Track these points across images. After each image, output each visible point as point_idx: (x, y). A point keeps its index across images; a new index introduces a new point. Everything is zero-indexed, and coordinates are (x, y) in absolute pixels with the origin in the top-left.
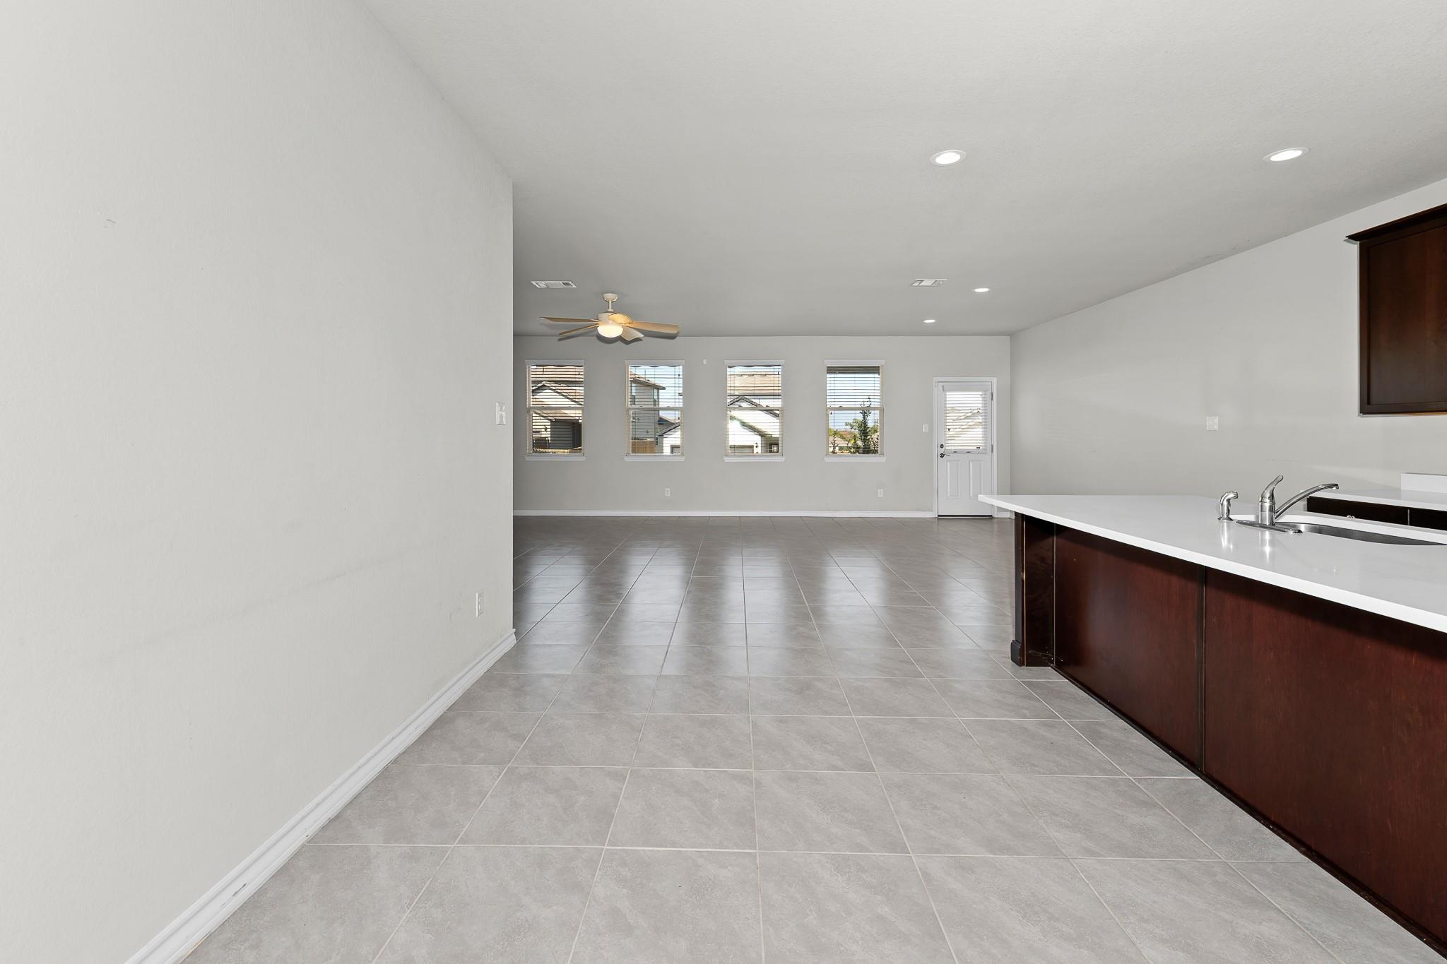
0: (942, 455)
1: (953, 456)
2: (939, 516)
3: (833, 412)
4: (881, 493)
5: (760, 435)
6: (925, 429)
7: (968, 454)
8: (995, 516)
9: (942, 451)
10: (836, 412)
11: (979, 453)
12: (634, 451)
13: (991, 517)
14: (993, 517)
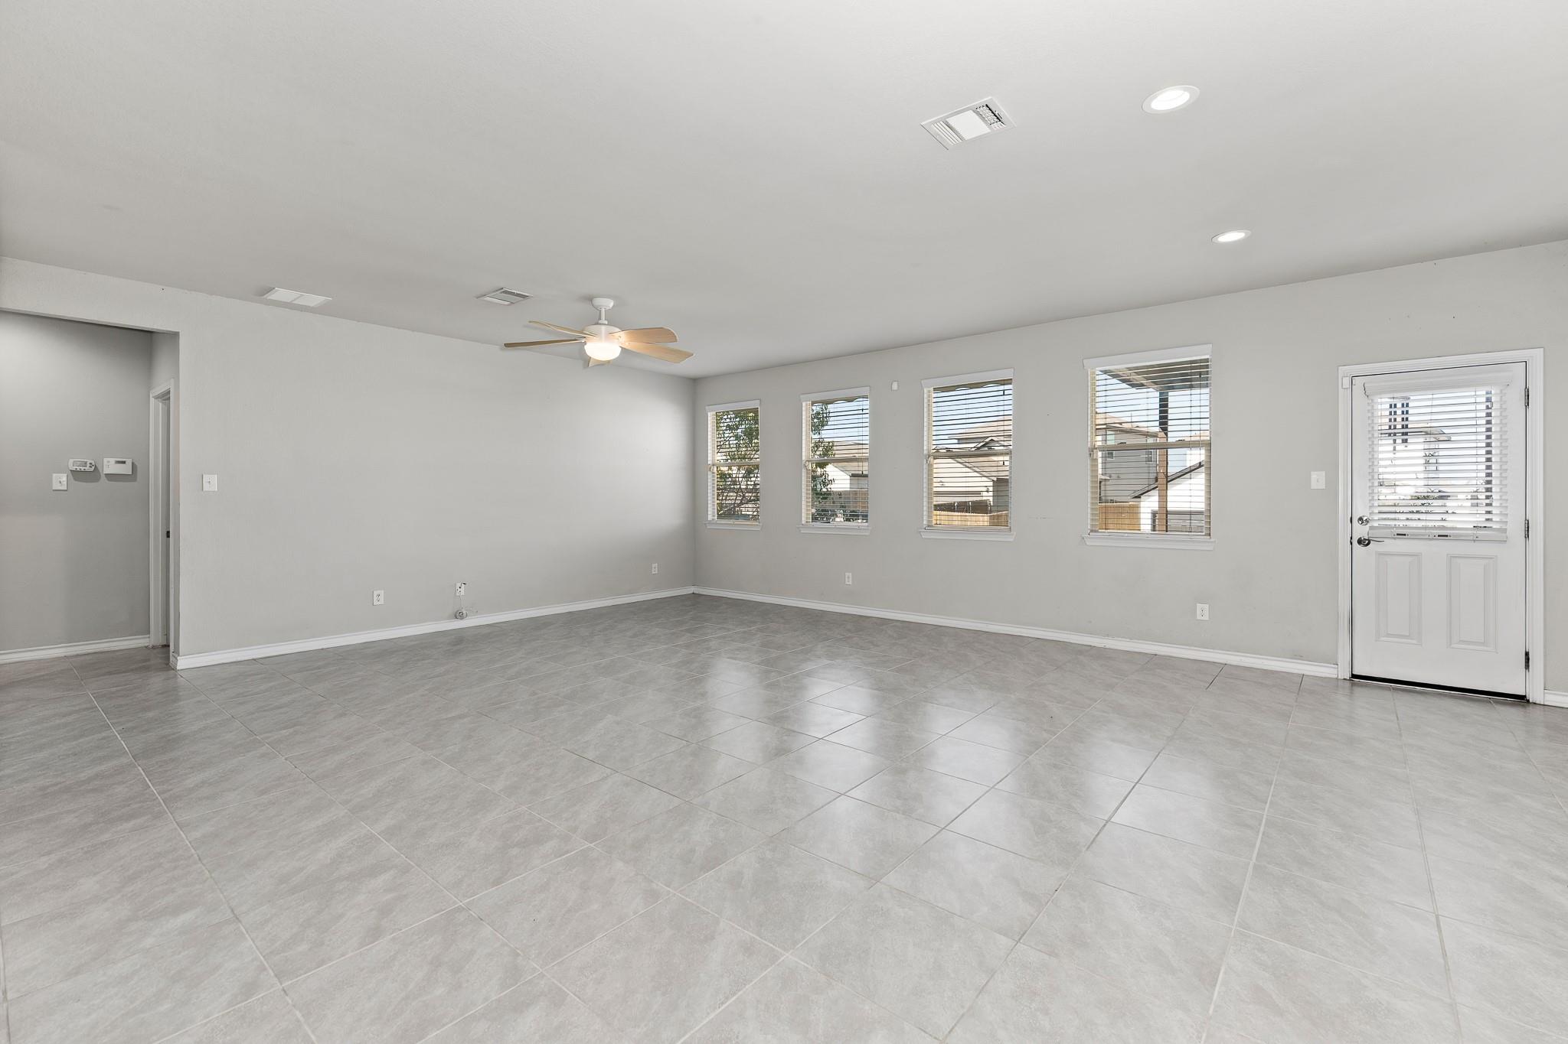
0: (1364, 542)
2: (1354, 676)
4: (1203, 612)
6: (1318, 480)
7: (1442, 543)
8: (1535, 696)
9: (1361, 531)
13: (1521, 699)
14: (1528, 701)
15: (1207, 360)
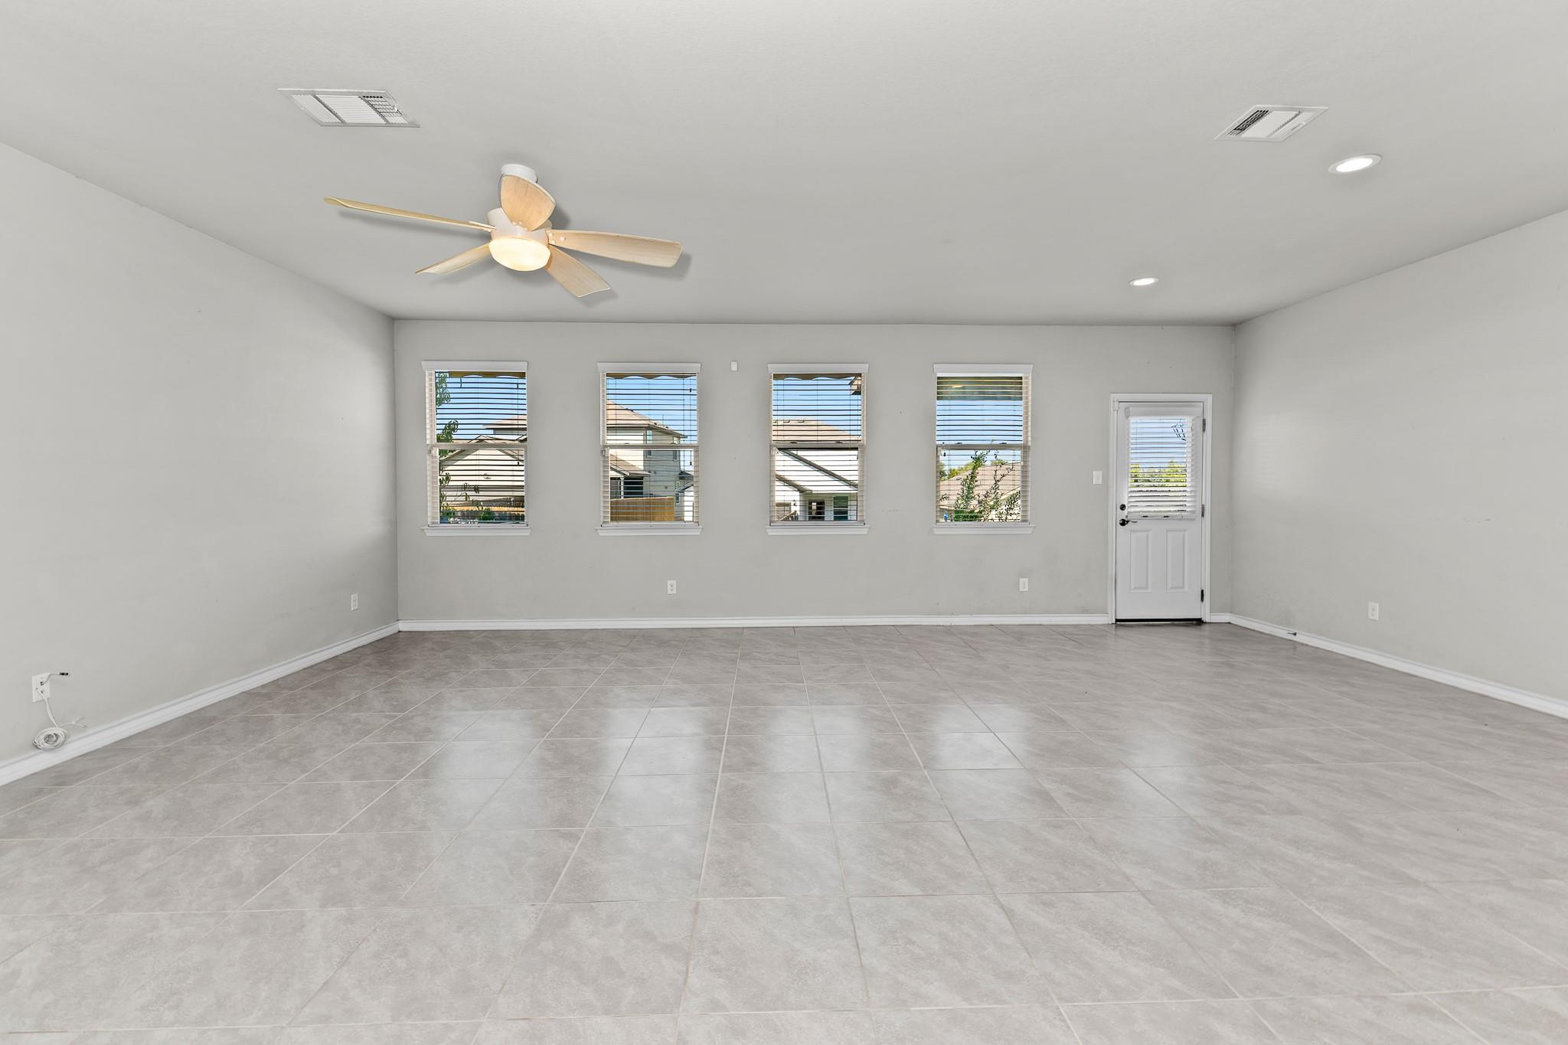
0: (1124, 523)
1: (1142, 524)
2: (1117, 620)
3: (947, 452)
4: (1024, 584)
5: (799, 490)
6: (1097, 477)
7: (1166, 521)
8: (1206, 619)
9: (1123, 514)
10: (952, 452)
11: (1182, 519)
12: (615, 518)
13: (1199, 622)
14: (1203, 622)
15: (1021, 378)
